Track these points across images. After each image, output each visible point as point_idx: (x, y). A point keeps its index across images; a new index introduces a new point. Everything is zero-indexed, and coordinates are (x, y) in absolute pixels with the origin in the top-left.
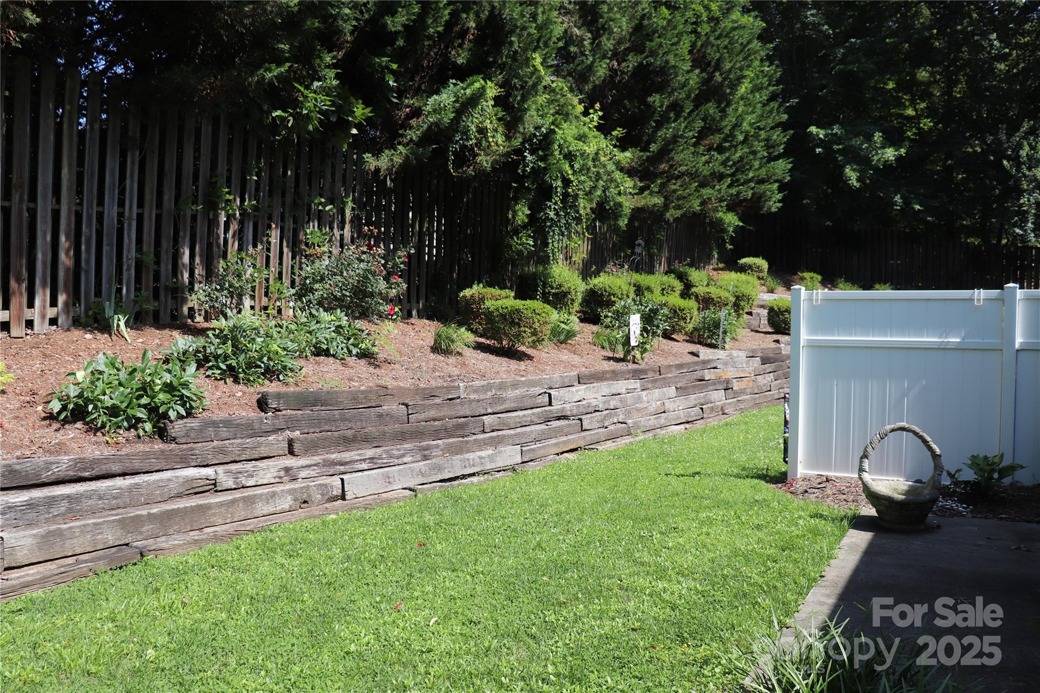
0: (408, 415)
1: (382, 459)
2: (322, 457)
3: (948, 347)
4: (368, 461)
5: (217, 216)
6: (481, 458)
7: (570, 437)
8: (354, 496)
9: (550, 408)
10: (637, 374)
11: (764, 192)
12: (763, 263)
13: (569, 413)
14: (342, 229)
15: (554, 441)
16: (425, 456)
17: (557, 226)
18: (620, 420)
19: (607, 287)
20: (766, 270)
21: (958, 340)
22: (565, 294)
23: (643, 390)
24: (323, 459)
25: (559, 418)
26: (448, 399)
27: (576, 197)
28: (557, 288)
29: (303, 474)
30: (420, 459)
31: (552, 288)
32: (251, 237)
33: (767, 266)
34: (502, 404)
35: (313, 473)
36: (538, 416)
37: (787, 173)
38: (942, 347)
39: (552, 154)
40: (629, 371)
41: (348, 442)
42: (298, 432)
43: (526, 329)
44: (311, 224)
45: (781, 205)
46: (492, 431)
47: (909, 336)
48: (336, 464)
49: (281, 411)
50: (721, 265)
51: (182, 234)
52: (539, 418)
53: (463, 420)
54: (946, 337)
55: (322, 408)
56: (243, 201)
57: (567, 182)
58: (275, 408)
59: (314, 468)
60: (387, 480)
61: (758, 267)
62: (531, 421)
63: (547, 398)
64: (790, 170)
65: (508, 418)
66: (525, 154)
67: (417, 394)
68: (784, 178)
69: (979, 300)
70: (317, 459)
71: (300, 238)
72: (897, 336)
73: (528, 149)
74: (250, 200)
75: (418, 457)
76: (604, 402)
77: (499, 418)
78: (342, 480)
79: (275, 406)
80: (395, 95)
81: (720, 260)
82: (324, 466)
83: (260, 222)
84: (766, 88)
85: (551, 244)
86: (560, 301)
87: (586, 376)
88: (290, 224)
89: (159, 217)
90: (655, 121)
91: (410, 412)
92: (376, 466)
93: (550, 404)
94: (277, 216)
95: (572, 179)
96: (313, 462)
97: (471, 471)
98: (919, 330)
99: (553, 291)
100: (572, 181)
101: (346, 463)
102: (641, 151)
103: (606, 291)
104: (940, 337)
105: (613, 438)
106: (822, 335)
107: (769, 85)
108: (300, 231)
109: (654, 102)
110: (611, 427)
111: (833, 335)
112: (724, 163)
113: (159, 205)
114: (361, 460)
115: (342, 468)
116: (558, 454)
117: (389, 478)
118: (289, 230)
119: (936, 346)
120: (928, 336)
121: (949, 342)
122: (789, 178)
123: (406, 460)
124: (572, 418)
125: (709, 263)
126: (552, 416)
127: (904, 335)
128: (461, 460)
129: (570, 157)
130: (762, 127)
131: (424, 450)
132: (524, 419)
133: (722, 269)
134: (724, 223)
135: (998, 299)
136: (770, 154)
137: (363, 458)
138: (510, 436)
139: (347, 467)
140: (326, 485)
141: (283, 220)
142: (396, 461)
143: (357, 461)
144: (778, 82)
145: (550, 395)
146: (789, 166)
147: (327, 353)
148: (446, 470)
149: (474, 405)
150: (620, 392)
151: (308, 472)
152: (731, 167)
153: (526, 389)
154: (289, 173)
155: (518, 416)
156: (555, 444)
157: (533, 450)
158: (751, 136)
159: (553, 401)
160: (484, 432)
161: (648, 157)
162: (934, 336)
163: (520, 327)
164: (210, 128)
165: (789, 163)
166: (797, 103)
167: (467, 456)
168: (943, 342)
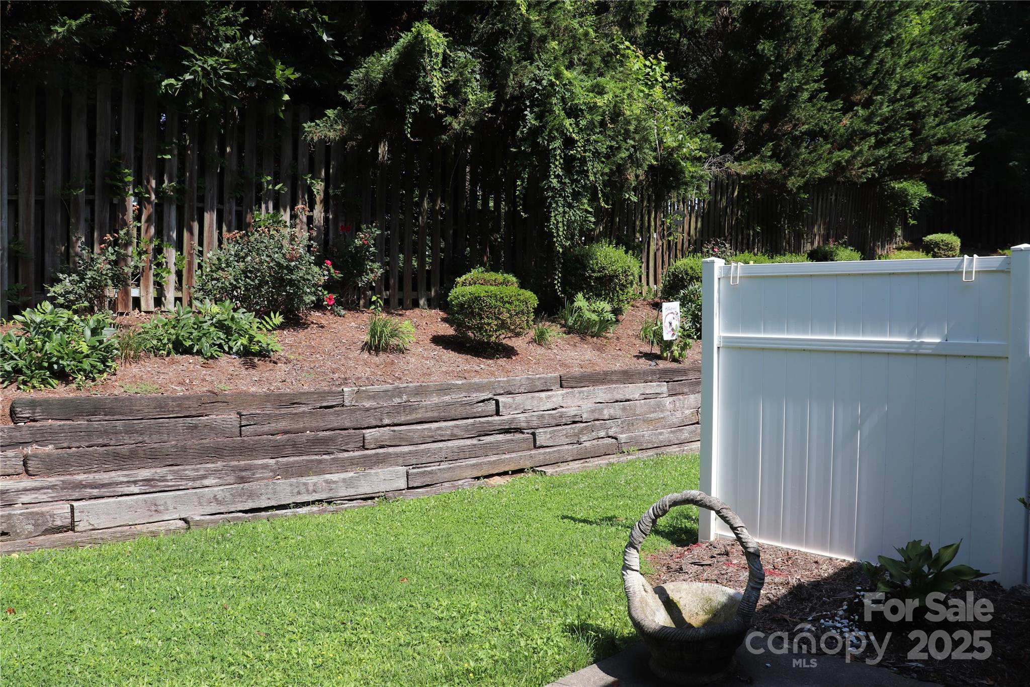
0: (241, 426)
1: (166, 481)
2: (62, 478)
3: (921, 351)
4: (141, 483)
5: (123, 201)
6: (328, 482)
7: (503, 457)
8: (91, 527)
9: (497, 418)
10: (665, 376)
11: (946, 154)
12: (954, 240)
13: (523, 425)
14: (312, 209)
15: (473, 461)
16: (242, 478)
17: (561, 195)
18: (611, 434)
19: (689, 270)
20: (958, 249)
21: (938, 340)
22: (611, 278)
23: (670, 395)
24: (62, 481)
25: (507, 431)
26: (321, 408)
27: (583, 161)
28: (599, 272)
29: (26, 498)
30: (232, 482)
31: (594, 271)
32: (173, 222)
33: (959, 244)
34: (410, 413)
35: (44, 497)
36: (466, 429)
37: (982, 130)
38: (912, 351)
39: (551, 112)
40: (653, 373)
41: (121, 460)
42: (51, 447)
43: (490, 321)
44: (263, 206)
45: (971, 169)
46: (381, 448)
47: (864, 334)
48: (85, 487)
49: (36, 421)
50: (906, 244)
51: (73, 220)
52: (466, 431)
53: (328, 433)
54: (920, 335)
55: (107, 418)
56: (160, 182)
57: (569, 143)
58: (28, 418)
59: (46, 491)
60: (153, 508)
61: (947, 245)
62: (452, 435)
63: (494, 406)
64: (986, 127)
65: (409, 431)
66: (526, 113)
67: (268, 401)
68: (978, 137)
69: (969, 273)
70: (53, 480)
71: (248, 220)
72: (846, 333)
73: (528, 107)
74: (170, 181)
75: (231, 479)
76: (593, 411)
77: (394, 431)
78: (72, 508)
79: (28, 415)
80: (337, 52)
81: (906, 238)
82: (62, 489)
83: (186, 206)
84: (953, 29)
85: (553, 218)
86: (606, 286)
87: (576, 378)
88: (231, 207)
89: (40, 204)
90: (770, 75)
91: (243, 423)
92: (154, 490)
93: (498, 413)
94: (212, 199)
95: (577, 138)
96: (45, 484)
97: (311, 498)
98: (878, 323)
99: (594, 275)
100: (577, 141)
101: (103, 486)
102: (751, 110)
103: (687, 274)
104: (911, 334)
105: (583, 457)
106: (744, 331)
107: (957, 24)
108: (247, 213)
109: (763, 50)
110: (587, 444)
111: (759, 331)
112: (868, 120)
113: (41, 190)
114: (128, 482)
115: (95, 492)
116: (478, 478)
117: (156, 505)
118: (230, 213)
119: (903, 351)
120: (891, 334)
121: (922, 343)
122: (984, 136)
123: (206, 482)
124: (525, 431)
125: (890, 242)
126: (492, 428)
127: (856, 333)
128: (291, 485)
129: (573, 112)
130: (940, 75)
131: (241, 470)
132: (439, 432)
133: (907, 249)
134: (907, 195)
135: (1003, 271)
136: (954, 108)
137: (132, 479)
138: (397, 455)
139: (103, 490)
140: (42, 514)
141: (221, 201)
142: (190, 484)
143: (121, 483)
144: (970, 22)
145: (497, 402)
146: (986, 122)
147: (188, 351)
148: (263, 497)
149: (358, 415)
150: (631, 397)
151: (34, 496)
152: (878, 123)
153: (464, 394)
154: (228, 150)
155: (429, 429)
156: (474, 465)
157: (430, 473)
158: (924, 87)
159: (501, 409)
160: (364, 448)
161: (761, 116)
162: (900, 334)
163: (481, 318)
164: (109, 103)
165: (986, 118)
166: (1007, 45)
167: (303, 480)
168: (913, 343)
